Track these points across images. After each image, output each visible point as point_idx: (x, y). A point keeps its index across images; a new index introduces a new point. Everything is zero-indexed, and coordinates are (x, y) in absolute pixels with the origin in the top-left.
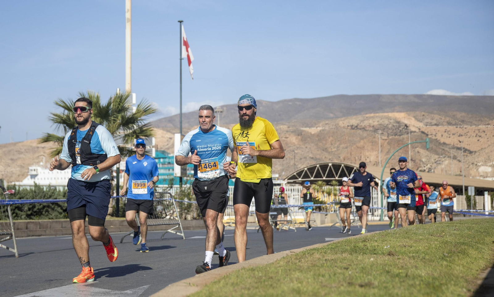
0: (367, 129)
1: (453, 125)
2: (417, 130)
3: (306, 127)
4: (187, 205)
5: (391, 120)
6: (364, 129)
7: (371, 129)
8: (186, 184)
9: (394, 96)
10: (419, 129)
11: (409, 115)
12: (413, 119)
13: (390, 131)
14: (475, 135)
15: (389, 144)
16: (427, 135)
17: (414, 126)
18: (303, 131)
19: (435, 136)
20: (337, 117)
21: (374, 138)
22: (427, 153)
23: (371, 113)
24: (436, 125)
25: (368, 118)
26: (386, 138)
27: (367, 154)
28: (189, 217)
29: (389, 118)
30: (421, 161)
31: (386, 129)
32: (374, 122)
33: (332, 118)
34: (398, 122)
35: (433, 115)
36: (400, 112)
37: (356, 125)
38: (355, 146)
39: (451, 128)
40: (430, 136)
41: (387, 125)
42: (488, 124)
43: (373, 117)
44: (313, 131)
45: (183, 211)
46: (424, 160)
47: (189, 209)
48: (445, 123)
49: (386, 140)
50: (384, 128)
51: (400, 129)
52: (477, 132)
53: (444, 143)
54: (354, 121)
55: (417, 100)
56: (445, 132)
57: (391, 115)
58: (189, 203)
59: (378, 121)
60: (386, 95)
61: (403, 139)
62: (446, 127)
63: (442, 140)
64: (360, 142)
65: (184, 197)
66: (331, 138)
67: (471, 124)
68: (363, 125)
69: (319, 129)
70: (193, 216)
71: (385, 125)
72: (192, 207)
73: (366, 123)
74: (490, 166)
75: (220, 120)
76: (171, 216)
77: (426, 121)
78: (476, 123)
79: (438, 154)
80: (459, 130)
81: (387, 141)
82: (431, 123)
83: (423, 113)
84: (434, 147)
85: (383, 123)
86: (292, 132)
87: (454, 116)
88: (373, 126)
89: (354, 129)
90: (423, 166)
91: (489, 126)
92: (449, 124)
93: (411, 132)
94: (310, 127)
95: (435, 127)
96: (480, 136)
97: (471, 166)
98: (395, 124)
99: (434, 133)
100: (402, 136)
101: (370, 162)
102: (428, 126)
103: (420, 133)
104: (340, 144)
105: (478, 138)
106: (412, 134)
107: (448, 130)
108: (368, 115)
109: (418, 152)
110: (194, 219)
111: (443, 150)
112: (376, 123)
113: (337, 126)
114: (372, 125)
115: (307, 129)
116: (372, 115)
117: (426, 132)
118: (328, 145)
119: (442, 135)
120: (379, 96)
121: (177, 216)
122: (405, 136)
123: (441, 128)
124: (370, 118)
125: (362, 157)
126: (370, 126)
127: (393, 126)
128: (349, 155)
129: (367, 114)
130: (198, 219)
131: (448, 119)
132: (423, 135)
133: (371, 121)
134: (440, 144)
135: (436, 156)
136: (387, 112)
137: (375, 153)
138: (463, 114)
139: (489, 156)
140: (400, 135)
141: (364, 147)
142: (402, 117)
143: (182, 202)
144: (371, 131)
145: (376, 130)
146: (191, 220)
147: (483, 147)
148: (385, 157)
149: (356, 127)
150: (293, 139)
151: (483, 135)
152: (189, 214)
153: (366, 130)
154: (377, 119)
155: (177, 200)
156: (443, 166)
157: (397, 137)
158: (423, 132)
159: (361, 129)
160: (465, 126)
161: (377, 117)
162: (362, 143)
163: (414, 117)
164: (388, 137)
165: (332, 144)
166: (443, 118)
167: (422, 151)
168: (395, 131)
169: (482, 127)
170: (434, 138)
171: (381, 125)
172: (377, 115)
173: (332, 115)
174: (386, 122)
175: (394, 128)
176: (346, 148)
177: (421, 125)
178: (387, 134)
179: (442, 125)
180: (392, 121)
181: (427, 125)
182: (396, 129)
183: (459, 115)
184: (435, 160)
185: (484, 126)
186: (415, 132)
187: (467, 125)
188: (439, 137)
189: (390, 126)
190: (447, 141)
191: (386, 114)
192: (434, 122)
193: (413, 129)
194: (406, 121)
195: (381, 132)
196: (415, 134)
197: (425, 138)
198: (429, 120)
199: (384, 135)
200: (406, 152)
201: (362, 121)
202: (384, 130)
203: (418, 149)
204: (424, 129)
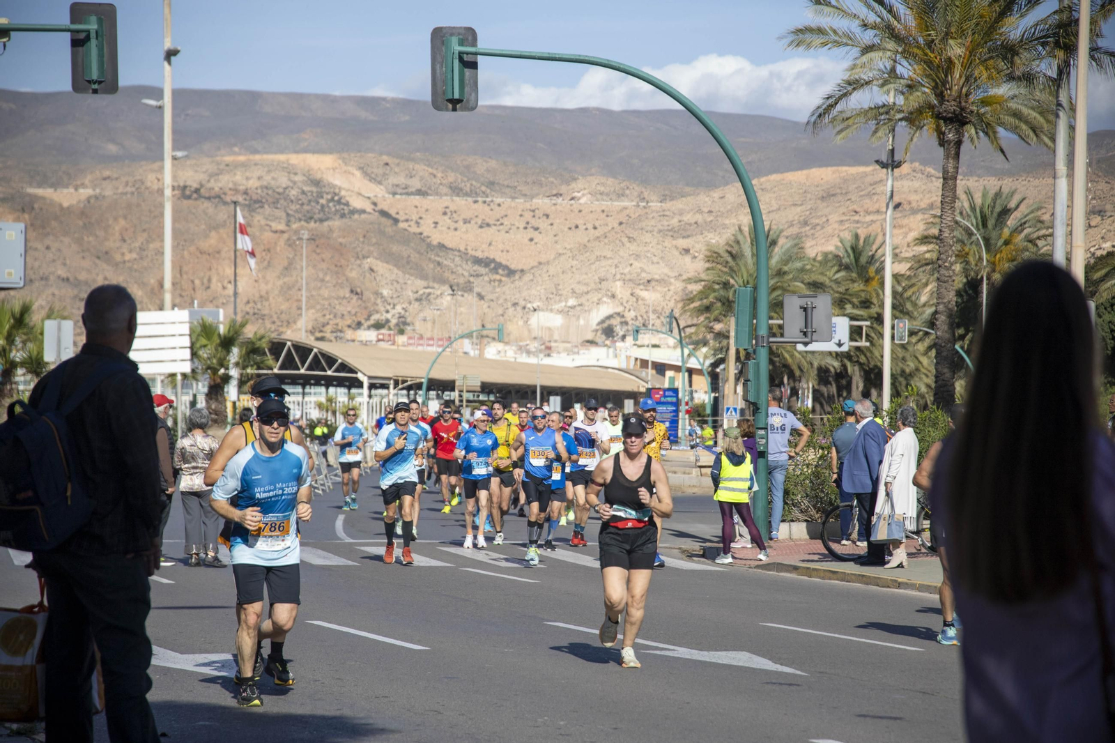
0: (228, 198)
1: (467, 195)
2: (368, 207)
3: (43, 185)
5: (296, 174)
6: (218, 198)
7: (240, 198)
9: (299, 98)
10: (375, 204)
11: (346, 162)
12: (358, 173)
13: (294, 207)
14: (522, 225)
15: (290, 244)
16: (396, 221)
17: (359, 194)
18: (37, 198)
19: (418, 224)
22: (396, 272)
24: (420, 192)
25: (230, 168)
26: (282, 227)
29: (290, 170)
30: (377, 294)
31: (282, 202)
32: (248, 179)
34: (317, 183)
35: (411, 165)
36: (322, 151)
37: (195, 185)
38: (192, 249)
39: (460, 202)
40: (403, 225)
41: (286, 188)
42: (558, 195)
43: (244, 165)
44: (66, 197)
46: (385, 292)
48: (444, 190)
49: (283, 232)
50: (276, 198)
51: (322, 201)
52: (528, 215)
53: (442, 246)
54: (189, 174)
56: (445, 214)
57: (295, 159)
59: (259, 178)
61: (331, 231)
62: (446, 201)
63: (436, 238)
64: (207, 236)
66: (122, 222)
67: (515, 193)
68: (216, 185)
69: (85, 193)
71: (280, 190)
73: (225, 181)
74: (560, 312)
77: (393, 180)
78: (525, 189)
79: (424, 277)
80: (481, 210)
81: (286, 236)
82: (406, 187)
83: (385, 158)
84: (414, 257)
85: (273, 183)
86: (5, 200)
87: (468, 167)
88: (246, 192)
89: (189, 197)
90: (382, 309)
91: (560, 200)
92: (456, 190)
93: (353, 211)
94: (55, 186)
95: (416, 200)
96: (537, 229)
97: (511, 311)
98: (306, 189)
99: (415, 217)
100: (326, 224)
102: (398, 197)
103: (376, 215)
105: (531, 233)
106: (356, 216)
107: (452, 207)
108: (228, 159)
109: (372, 270)
111: (439, 263)
112: (253, 184)
113: (140, 188)
114: (242, 188)
116: (242, 158)
117: (393, 212)
118: (113, 243)
119: (436, 224)
120: (254, 97)
122: (336, 223)
123: (434, 204)
124: (238, 165)
125: (214, 280)
126: (236, 191)
127: (303, 192)
131: (452, 177)
132: (384, 220)
133: (239, 177)
134: (430, 246)
135: (420, 283)
138: (493, 164)
139: (557, 285)
140: (321, 221)
141: (219, 252)
142: (324, 165)
145: (254, 203)
147: (543, 258)
148: (280, 282)
149: (197, 191)
151: (543, 224)
154: (257, 172)
157: (312, 224)
158: (384, 214)
159: (209, 198)
160: (499, 200)
161: (256, 164)
162: (212, 240)
163: (361, 168)
164: (288, 223)
165: (124, 240)
166: (439, 176)
167: (381, 267)
168: (306, 208)
169: (541, 203)
170: (414, 229)
171: (267, 188)
172: (257, 157)
174: (283, 181)
175: (304, 199)
177: (378, 191)
178: (284, 215)
179: (437, 193)
180: (298, 178)
181: (395, 194)
182: (309, 201)
183: (482, 166)
184: (417, 292)
185: (547, 200)
186: (363, 211)
187: (503, 194)
188: (426, 228)
189: (293, 193)
190: (451, 240)
191: (281, 157)
192: (416, 184)
193: (357, 203)
194: (337, 180)
195: (267, 210)
196: (363, 216)
197: (389, 230)
198: (401, 180)
199: (276, 219)
200: (339, 269)
201: (213, 175)
202: (275, 204)
203: (370, 262)
204: (388, 203)
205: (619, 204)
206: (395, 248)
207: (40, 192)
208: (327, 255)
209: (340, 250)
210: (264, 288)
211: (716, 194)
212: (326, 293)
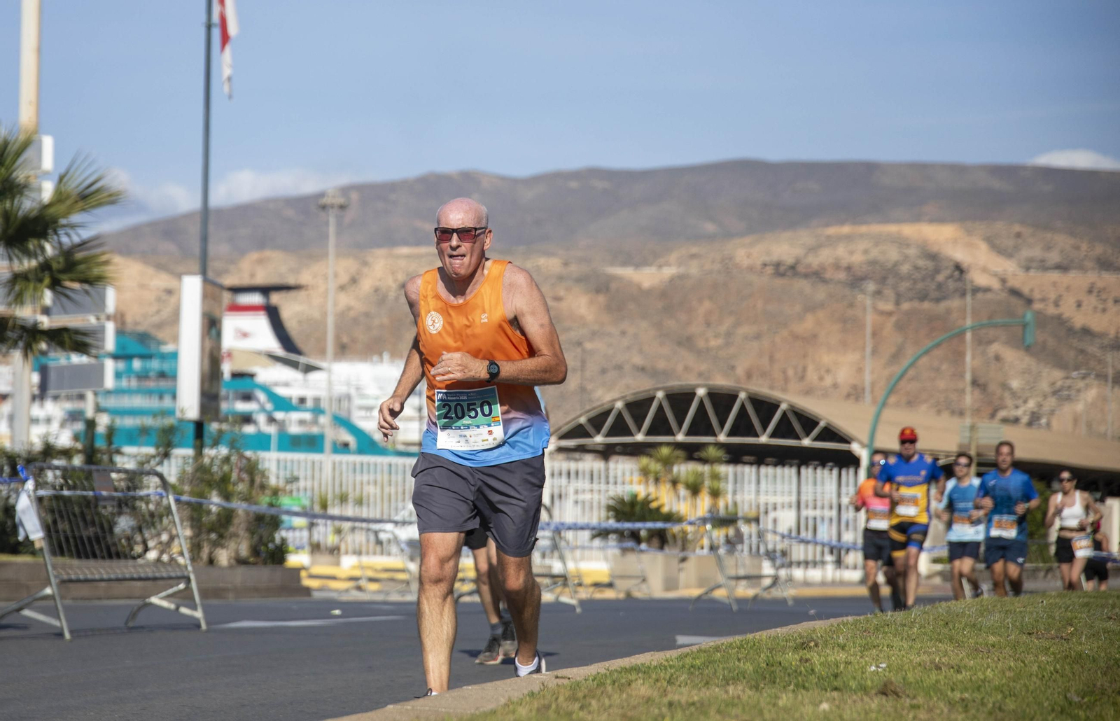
0: (828, 275)
2: (995, 284)
3: (625, 264)
4: (219, 514)
5: (908, 246)
6: (817, 276)
7: (842, 276)
8: (216, 443)
9: (922, 168)
10: (1003, 281)
11: (969, 232)
12: (983, 246)
13: (905, 285)
15: (899, 327)
16: (1029, 301)
17: (985, 270)
18: (613, 278)
19: (1057, 304)
20: (728, 235)
21: (851, 305)
22: (1028, 361)
23: (842, 222)
25: (832, 241)
26: (889, 307)
27: (827, 359)
28: (224, 557)
29: (902, 242)
30: (1005, 386)
31: (891, 281)
32: (852, 253)
33: (711, 238)
34: (933, 257)
35: (1049, 235)
36: (940, 220)
37: (790, 260)
38: (784, 333)
39: (1109, 278)
40: (1037, 306)
41: (896, 264)
43: (849, 238)
44: (648, 277)
45: (204, 536)
46: (1015, 384)
47: (222, 531)
48: (1089, 264)
49: (890, 314)
50: (883, 275)
51: (940, 278)
53: (1086, 332)
54: (784, 248)
55: (997, 184)
56: (1090, 291)
57: (907, 231)
58: (224, 509)
59: (866, 252)
60: (894, 165)
61: (949, 311)
62: (1093, 276)
63: (1079, 320)
64: (802, 319)
65: (207, 490)
66: (707, 305)
68: (814, 261)
69: (669, 272)
70: (237, 552)
71: (889, 265)
72: (236, 521)
73: (825, 257)
75: (339, 233)
76: (162, 552)
77: (1026, 253)
79: (1061, 364)
81: (893, 319)
82: (1042, 261)
83: (1017, 228)
84: (1051, 342)
85: (881, 258)
86: (579, 280)
88: (849, 268)
89: (782, 275)
90: (1011, 404)
92: (1105, 265)
93: (976, 290)
94: (638, 266)
95: (1055, 276)
98: (921, 263)
99: (1053, 296)
100: (943, 305)
101: (835, 386)
102: (1032, 273)
103: (1004, 295)
104: (738, 324)
106: (980, 296)
107: (1100, 284)
108: (831, 231)
109: (998, 358)
110: (241, 562)
111: (1082, 351)
112: (857, 258)
113: (728, 265)
114: (844, 263)
115: (627, 272)
116: (846, 229)
117: (1026, 290)
118: (696, 328)
119: (1079, 305)
120: (870, 168)
121: (181, 554)
122: (955, 303)
123: (1076, 280)
124: (840, 238)
125: (810, 368)
126: (837, 266)
127: (917, 268)
128: (765, 361)
129: (827, 225)
130: (255, 564)
131: (1099, 249)
132: (1014, 301)
133: (841, 251)
134: (1071, 331)
135: (1058, 374)
137: (852, 357)
140: (938, 300)
141: (815, 336)
142: (945, 237)
143: (200, 505)
144: (840, 282)
145: (856, 280)
146: (231, 567)
148: (886, 372)
149: (793, 268)
150: (580, 305)
152: (223, 546)
153: (825, 281)
154: (862, 245)
155: (185, 498)
156: (1080, 407)
157: (926, 305)
158: (1015, 292)
159: (806, 276)
161: (862, 236)
162: (809, 323)
163: (987, 239)
164: (897, 303)
165: (708, 324)
166: (1084, 246)
167: (1012, 356)
168: (920, 286)
170: (1051, 310)
171: (873, 263)
172: (864, 229)
173: (710, 227)
174: (893, 255)
175: (917, 275)
176: (758, 337)
177: (1008, 267)
178: (893, 294)
179: (1081, 268)
180: (912, 252)
181: (1028, 269)
182: (923, 279)
184: (1053, 384)
186: (987, 290)
188: (1067, 309)
189: (905, 268)
190: (1096, 323)
191: (892, 228)
192: (1054, 257)
193: (981, 280)
195: (874, 288)
196: (989, 296)
197: (1021, 311)
198: (1036, 252)
199: (884, 299)
201: (813, 249)
202: (883, 281)
203: (995, 348)
204: (1019, 279)
209: (959, 335)
212: (941, 384)
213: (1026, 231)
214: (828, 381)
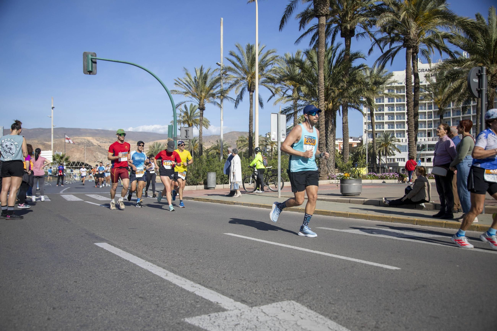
2: (97, 145)
3: (46, 141)
9: (86, 129)
11: (93, 138)
12: (95, 140)
18: (45, 143)
20: (61, 138)
21: (79, 147)
24: (104, 143)
27: (75, 154)
29: (85, 139)
30: (98, 157)
33: (58, 138)
34: (89, 141)
35: (103, 139)
36: (89, 136)
40: (102, 147)
43: (78, 139)
44: (50, 143)
46: (99, 157)
51: (90, 144)
55: (96, 132)
57: (85, 138)
60: (83, 129)
77: (100, 141)
79: (105, 155)
81: (84, 149)
85: (82, 141)
86: (40, 144)
93: (94, 145)
95: (104, 144)
98: (87, 142)
99: (104, 146)
108: (75, 138)
112: (79, 141)
115: (47, 143)
116: (77, 138)
120: (79, 129)
122: (92, 147)
124: (77, 139)
126: (76, 142)
131: (109, 140)
133: (77, 140)
135: (104, 156)
136: (84, 136)
137: (78, 154)
140: (89, 147)
141: (73, 151)
142: (90, 139)
144: (77, 144)
145: (79, 144)
154: (80, 139)
158: (99, 146)
162: (73, 149)
167: (99, 153)
170: (104, 148)
172: (80, 137)
173: (58, 136)
174: (84, 141)
177: (98, 142)
182: (87, 144)
189: (85, 143)
191: (83, 137)
192: (104, 141)
193: (95, 144)
194: (92, 141)
195: (81, 145)
197: (100, 148)
198: (102, 141)
199: (83, 146)
200: (92, 154)
202: (82, 144)
203: (97, 153)
204: (100, 144)
205: (134, 145)
206: (101, 151)
207: (46, 142)
208: (90, 151)
209: (92, 151)
210: (80, 156)
211: (148, 143)
212: (90, 157)
213: (100, 138)
214: (75, 157)
